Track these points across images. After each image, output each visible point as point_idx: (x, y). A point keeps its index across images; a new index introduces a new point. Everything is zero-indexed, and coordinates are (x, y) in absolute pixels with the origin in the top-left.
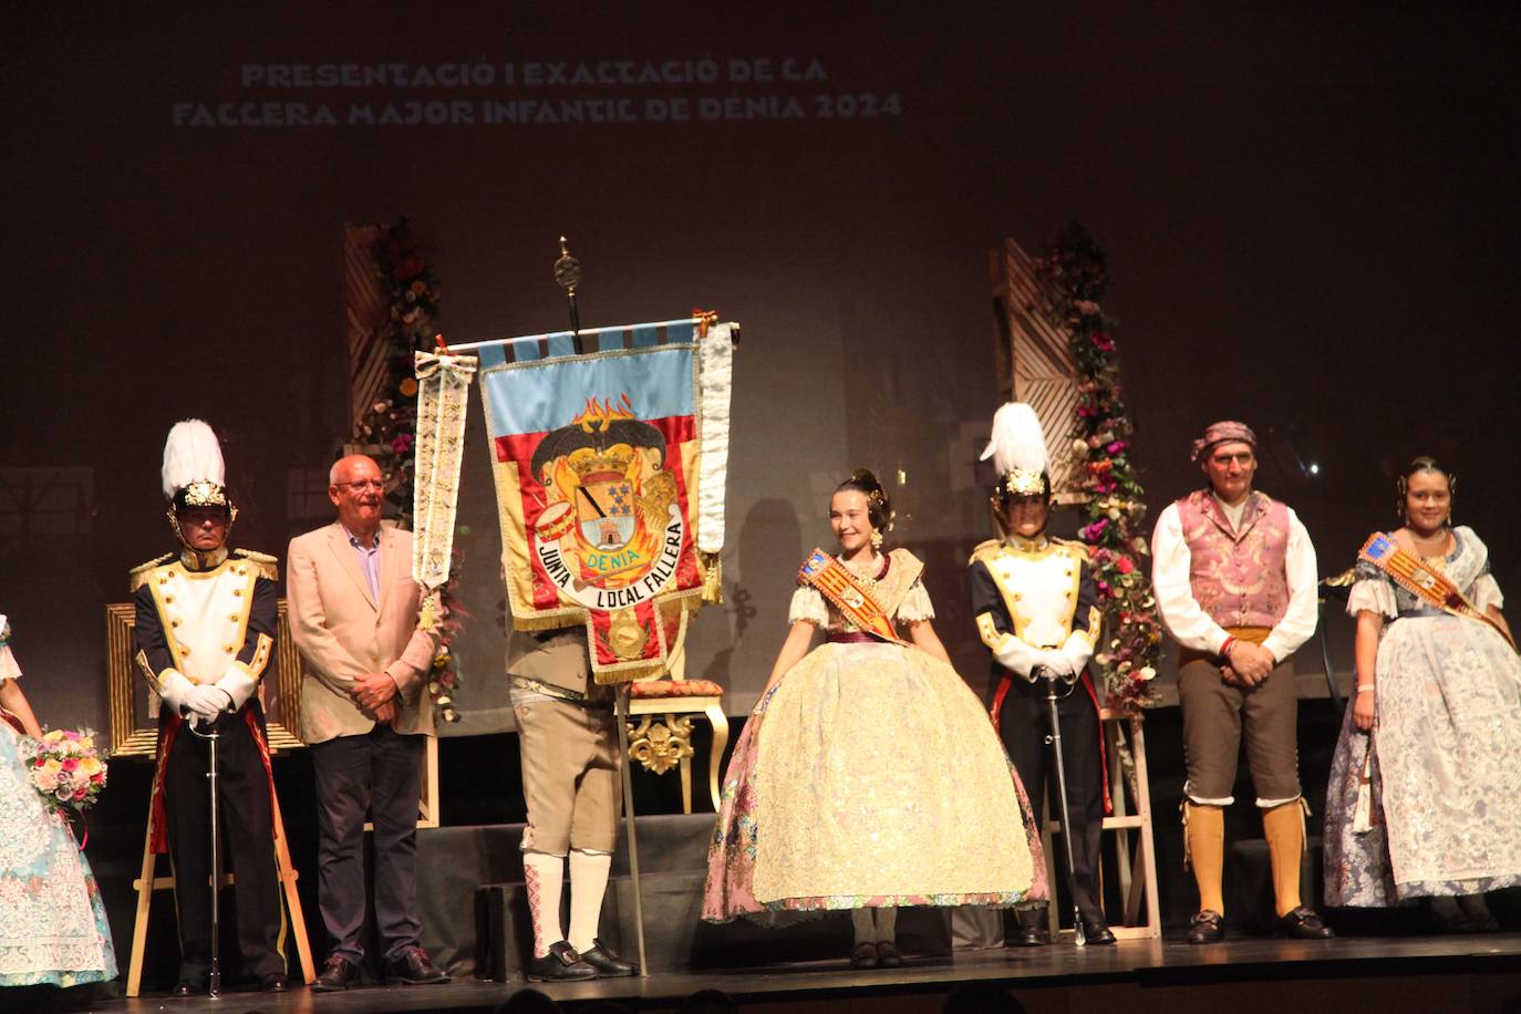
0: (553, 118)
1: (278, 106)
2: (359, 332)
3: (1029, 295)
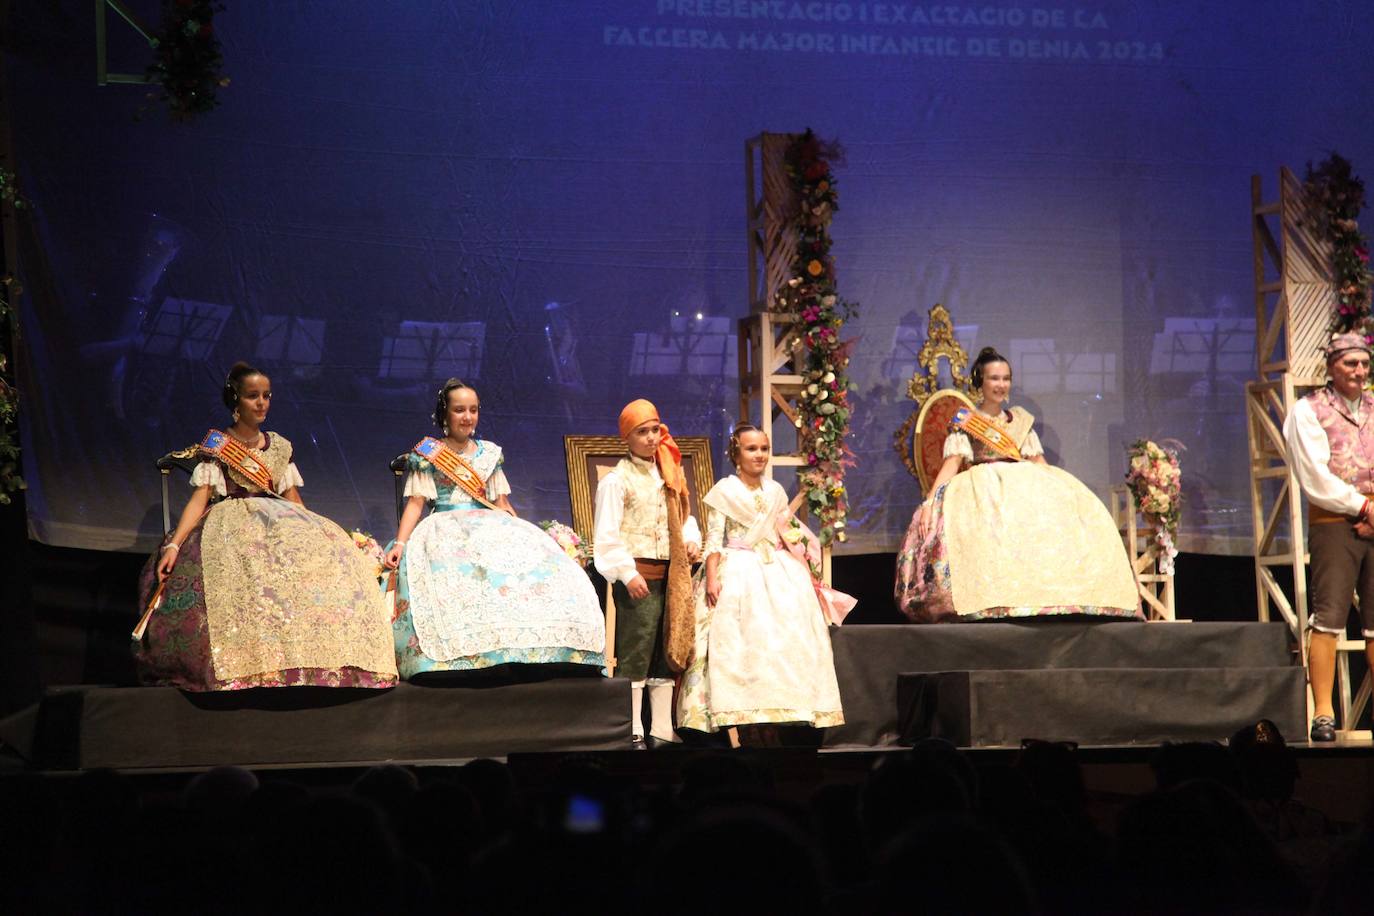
0: (896, 51)
1: (683, 31)
2: (773, 221)
3: (1299, 213)
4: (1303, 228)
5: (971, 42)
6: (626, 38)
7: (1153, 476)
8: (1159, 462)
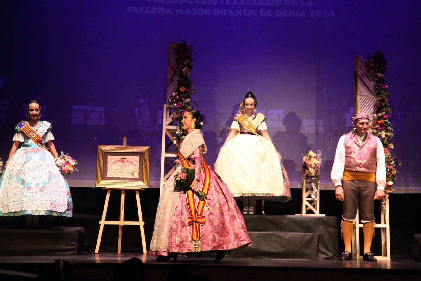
0: (233, 14)
1: (156, 8)
2: (170, 73)
3: (363, 71)
4: (364, 76)
5: (261, 11)
6: (135, 10)
7: (309, 163)
8: (311, 158)
